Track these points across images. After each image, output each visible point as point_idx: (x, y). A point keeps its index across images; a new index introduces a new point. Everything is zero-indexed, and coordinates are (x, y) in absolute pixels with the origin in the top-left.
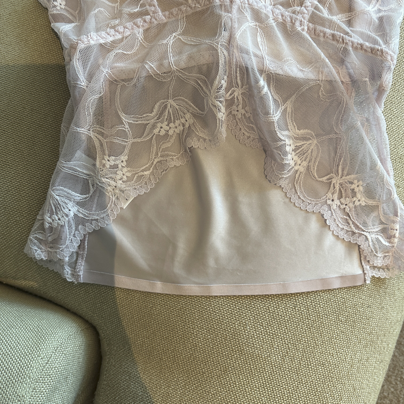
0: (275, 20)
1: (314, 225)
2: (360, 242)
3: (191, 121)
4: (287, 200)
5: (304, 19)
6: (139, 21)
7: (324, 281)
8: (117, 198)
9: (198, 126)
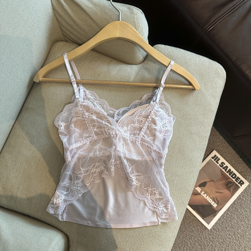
0: (130, 140)
1: (142, 204)
2: (157, 210)
3: (103, 168)
4: (134, 195)
5: (139, 140)
6: (88, 139)
7: (144, 223)
8: (78, 193)
9: (106, 171)
